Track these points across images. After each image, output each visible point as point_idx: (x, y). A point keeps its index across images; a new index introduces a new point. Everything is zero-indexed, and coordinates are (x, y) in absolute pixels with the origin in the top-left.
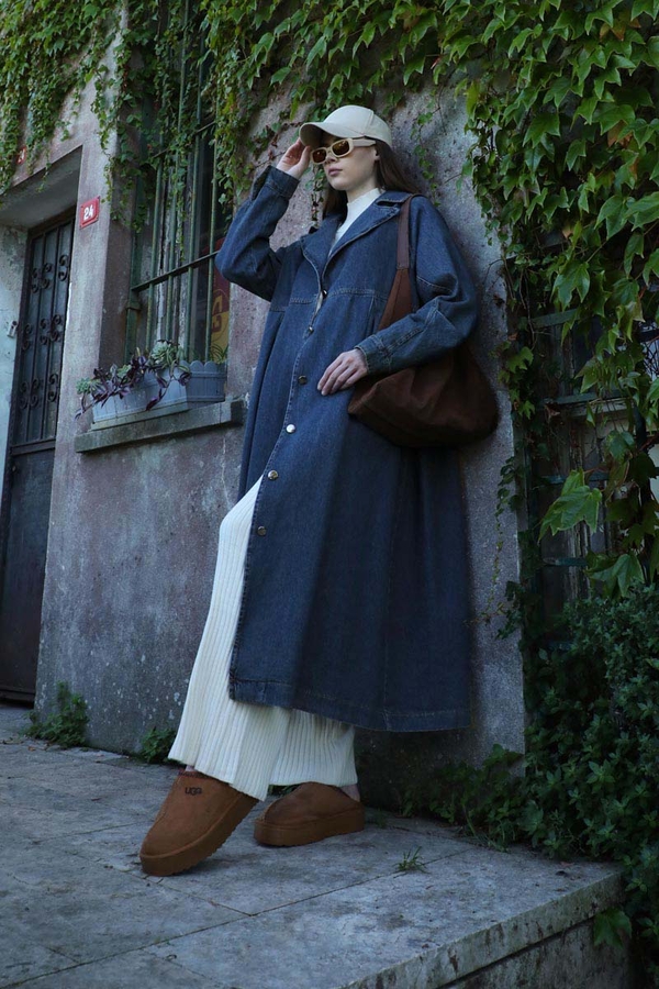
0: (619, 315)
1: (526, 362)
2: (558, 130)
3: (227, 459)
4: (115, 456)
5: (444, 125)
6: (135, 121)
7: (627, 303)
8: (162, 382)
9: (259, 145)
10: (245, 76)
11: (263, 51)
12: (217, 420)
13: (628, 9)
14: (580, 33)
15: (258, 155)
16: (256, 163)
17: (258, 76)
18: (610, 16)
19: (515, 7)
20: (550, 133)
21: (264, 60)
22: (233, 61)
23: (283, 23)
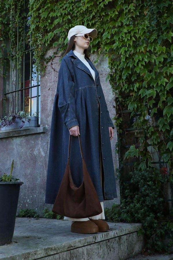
0: (143, 114)
1: (121, 121)
2: (130, 72)
3: (41, 141)
4: (4, 140)
5: (100, 63)
6: (4, 46)
7: (144, 111)
8: (23, 122)
9: (48, 60)
10: (45, 43)
11: (51, 37)
12: (39, 132)
13: (147, 47)
14: (136, 51)
15: (47, 63)
16: (47, 65)
17: (49, 43)
18: (143, 49)
19: (120, 41)
20: (129, 72)
21: (51, 39)
22: (40, 37)
23: (56, 30)
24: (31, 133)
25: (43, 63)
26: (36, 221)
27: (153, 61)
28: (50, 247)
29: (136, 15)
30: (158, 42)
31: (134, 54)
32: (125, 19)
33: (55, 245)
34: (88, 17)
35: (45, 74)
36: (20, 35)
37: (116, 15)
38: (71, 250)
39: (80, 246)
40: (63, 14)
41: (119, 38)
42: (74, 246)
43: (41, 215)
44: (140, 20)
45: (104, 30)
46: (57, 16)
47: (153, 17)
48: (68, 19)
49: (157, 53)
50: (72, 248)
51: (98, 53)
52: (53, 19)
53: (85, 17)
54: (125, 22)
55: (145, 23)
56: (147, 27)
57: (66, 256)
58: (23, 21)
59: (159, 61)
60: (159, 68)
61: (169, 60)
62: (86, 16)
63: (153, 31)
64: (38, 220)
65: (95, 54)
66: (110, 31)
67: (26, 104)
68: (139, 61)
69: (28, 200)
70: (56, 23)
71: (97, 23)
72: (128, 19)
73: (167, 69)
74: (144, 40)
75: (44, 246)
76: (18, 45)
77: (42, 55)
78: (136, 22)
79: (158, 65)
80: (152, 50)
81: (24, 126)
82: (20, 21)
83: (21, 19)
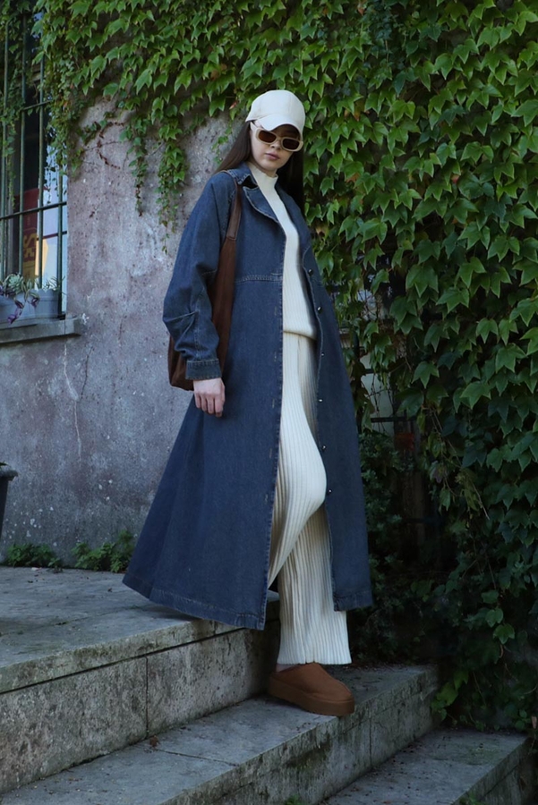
3: (68, 359)
7: (355, 278)
8: (18, 304)
9: (89, 134)
10: (80, 86)
11: (98, 69)
12: (62, 332)
13: (363, 101)
14: (333, 113)
15: (87, 142)
16: (86, 148)
17: (92, 87)
18: (352, 107)
19: (291, 84)
20: (313, 172)
21: (98, 76)
22: (68, 70)
23: (113, 50)
24: (42, 336)
25: (76, 142)
26: (55, 576)
27: (380, 141)
28: (92, 646)
29: (334, 13)
30: (393, 90)
31: (328, 121)
32: (304, 24)
33: (104, 643)
34: (202, 15)
35: (80, 174)
36: (12, 64)
37: (278, 12)
38: (148, 654)
39: (173, 643)
40: (133, 7)
41: (288, 77)
42: (157, 646)
43: (66, 560)
44: (347, 26)
45: (246, 53)
46: (115, 10)
47: (380, 20)
48: (147, 21)
49: (390, 119)
50: (152, 650)
51: (230, 117)
52: (105, 19)
53: (193, 17)
54: (304, 31)
55: (359, 35)
56: (365, 47)
57: (136, 672)
58: (21, 25)
59: (396, 141)
60: (395, 159)
61: (424, 139)
62: (197, 12)
63: (382, 57)
64: (60, 575)
65: (221, 120)
66: (264, 56)
67: (26, 256)
68: (342, 139)
69: (32, 521)
70: (114, 32)
71: (226, 34)
72: (313, 24)
73: (418, 163)
74: (356, 81)
75: (73, 644)
76: (5, 92)
77: (72, 120)
78: (336, 34)
79: (394, 150)
80: (378, 111)
81: (21, 317)
82: (13, 23)
83: (15, 19)
